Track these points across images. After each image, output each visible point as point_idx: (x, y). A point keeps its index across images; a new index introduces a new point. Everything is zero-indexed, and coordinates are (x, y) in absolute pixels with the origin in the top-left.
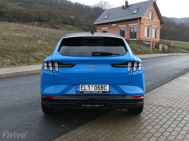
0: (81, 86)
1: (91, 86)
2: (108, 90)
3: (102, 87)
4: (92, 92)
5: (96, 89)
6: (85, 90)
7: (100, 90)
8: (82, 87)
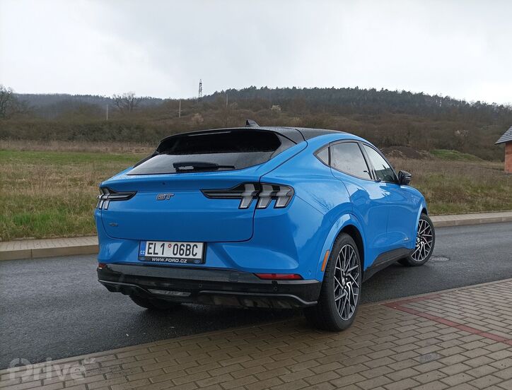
0: (150, 244)
1: (167, 244)
2: (199, 256)
3: (189, 247)
4: (167, 260)
5: (175, 252)
6: (154, 254)
7: (184, 256)
8: (151, 246)
